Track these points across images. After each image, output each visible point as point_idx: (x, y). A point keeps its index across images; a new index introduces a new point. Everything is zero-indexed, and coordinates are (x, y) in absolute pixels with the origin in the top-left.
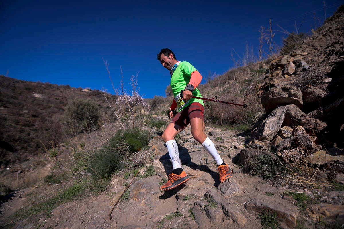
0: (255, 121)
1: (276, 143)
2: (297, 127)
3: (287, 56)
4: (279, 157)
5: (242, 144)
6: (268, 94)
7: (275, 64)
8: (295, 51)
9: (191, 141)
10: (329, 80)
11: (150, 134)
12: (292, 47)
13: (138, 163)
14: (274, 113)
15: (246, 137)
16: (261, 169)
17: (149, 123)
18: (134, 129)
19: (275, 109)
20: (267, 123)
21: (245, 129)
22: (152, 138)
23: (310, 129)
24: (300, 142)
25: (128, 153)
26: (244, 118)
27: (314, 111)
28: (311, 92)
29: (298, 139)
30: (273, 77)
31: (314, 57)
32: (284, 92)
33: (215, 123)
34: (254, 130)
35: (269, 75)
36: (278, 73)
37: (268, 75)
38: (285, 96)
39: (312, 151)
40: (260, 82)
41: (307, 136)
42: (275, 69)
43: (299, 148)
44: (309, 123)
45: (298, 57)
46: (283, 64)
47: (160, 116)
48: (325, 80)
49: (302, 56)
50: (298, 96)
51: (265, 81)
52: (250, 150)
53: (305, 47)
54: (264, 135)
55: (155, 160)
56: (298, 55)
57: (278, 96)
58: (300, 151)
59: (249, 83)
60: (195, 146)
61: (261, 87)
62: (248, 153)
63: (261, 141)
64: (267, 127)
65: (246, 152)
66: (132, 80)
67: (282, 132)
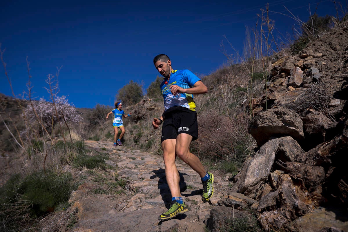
2: (283, 176)
3: (294, 56)
7: (278, 68)
9: (145, 192)
10: (337, 102)
11: (74, 180)
12: (305, 43)
14: (262, 150)
17: (75, 159)
19: (264, 143)
20: (251, 165)
23: (299, 179)
24: (285, 199)
27: (312, 150)
28: (314, 119)
29: (283, 195)
30: (275, 87)
31: (329, 63)
32: (277, 118)
35: (270, 84)
36: (282, 81)
37: (268, 83)
39: (299, 212)
40: (256, 94)
41: (293, 190)
42: (277, 75)
43: (283, 209)
44: (296, 171)
45: (309, 59)
46: (288, 69)
47: (102, 142)
48: (332, 102)
49: (315, 59)
50: (296, 125)
51: (264, 93)
52: (222, 209)
53: (319, 46)
54: (246, 184)
55: (75, 230)
56: (309, 56)
57: (269, 124)
58: (284, 213)
59: (244, 93)
60: (147, 201)
61: (257, 103)
62: (219, 214)
63: (242, 194)
64: (250, 171)
65: (217, 212)
66: (49, 83)
67: (272, 179)
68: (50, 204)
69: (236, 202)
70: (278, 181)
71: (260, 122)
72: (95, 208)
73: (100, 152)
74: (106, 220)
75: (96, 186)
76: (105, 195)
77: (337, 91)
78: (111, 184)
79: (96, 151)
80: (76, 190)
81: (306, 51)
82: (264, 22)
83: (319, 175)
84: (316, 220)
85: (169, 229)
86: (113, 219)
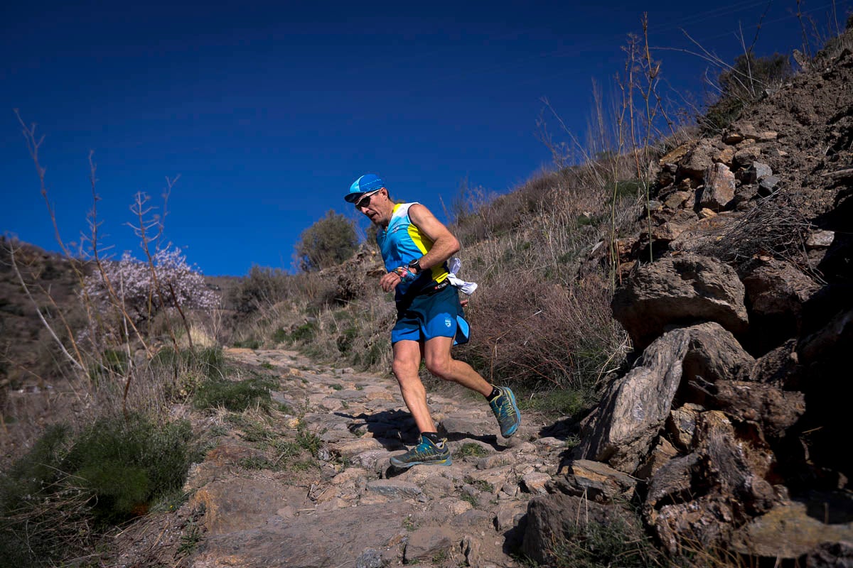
0: (604, 375)
1: (655, 471)
2: (707, 417)
3: (711, 140)
4: (649, 530)
6: (631, 287)
7: (674, 168)
8: (736, 125)
9: (365, 463)
10: (826, 237)
11: (196, 438)
12: (733, 109)
14: (648, 356)
15: (570, 441)
17: (199, 389)
18: (128, 417)
19: (654, 340)
20: (625, 393)
21: (572, 406)
22: (199, 458)
23: (748, 422)
24: (716, 474)
27: (772, 353)
28: (771, 278)
29: (710, 463)
30: (668, 212)
31: (796, 151)
32: (683, 278)
34: (589, 417)
35: (655, 204)
36: (684, 198)
37: (651, 204)
39: (755, 506)
40: (624, 230)
41: (736, 451)
42: (672, 184)
43: (713, 498)
44: (743, 401)
45: (746, 146)
46: (697, 169)
47: (264, 352)
48: (813, 237)
49: (760, 144)
50: (729, 294)
51: (643, 227)
52: (558, 502)
53: (768, 114)
54: (612, 439)
55: (197, 559)
56: (746, 138)
57: (664, 293)
58: (717, 509)
59: (593, 229)
60: (372, 484)
61: (626, 249)
62: (550, 514)
63: (603, 465)
64: (622, 407)
65: (544, 509)
66: (138, 212)
67: (675, 427)
68: (140, 495)
69: (592, 482)
70: (696, 428)
71: (641, 289)
72: (245, 505)
73: (259, 372)
74: (274, 533)
75: (249, 452)
76: (270, 472)
77: (820, 214)
78: (286, 447)
79: (248, 371)
80: (203, 460)
81: (739, 126)
82: (637, 64)
83: (800, 413)
84: (798, 525)
85: (427, 553)
86: (289, 531)
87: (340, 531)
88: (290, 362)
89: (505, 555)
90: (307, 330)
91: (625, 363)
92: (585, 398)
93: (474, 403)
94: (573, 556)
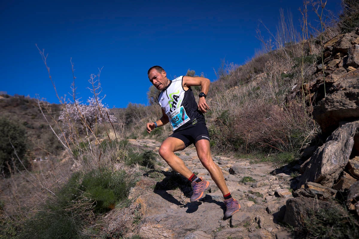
0: (304, 145)
1: (344, 187)
3: (350, 34)
4: (351, 212)
5: (287, 188)
6: (323, 105)
7: (331, 48)
11: (129, 177)
13: (111, 233)
14: (335, 136)
15: (293, 175)
16: (324, 233)
17: (126, 157)
19: (337, 128)
20: (326, 152)
21: (290, 160)
22: (134, 185)
25: (91, 214)
26: (286, 141)
30: (329, 70)
32: (350, 100)
33: (238, 149)
34: (304, 163)
35: (322, 66)
36: (337, 62)
37: (320, 66)
38: (352, 107)
40: (307, 79)
42: (331, 56)
46: (344, 48)
47: (140, 140)
51: (317, 77)
52: (302, 200)
54: (322, 173)
55: (142, 226)
57: (340, 107)
59: (289, 79)
61: (310, 88)
62: (299, 205)
63: (318, 184)
64: (326, 158)
65: (296, 203)
66: (92, 83)
67: (352, 167)
69: (317, 192)
71: (329, 106)
72: (157, 204)
74: (172, 216)
79: (140, 148)
85: (241, 223)
86: (178, 214)
87: (200, 214)
88: (153, 144)
89: (275, 224)
90: (158, 130)
91: (314, 140)
92: (294, 156)
93: (240, 159)
94: (315, 223)
